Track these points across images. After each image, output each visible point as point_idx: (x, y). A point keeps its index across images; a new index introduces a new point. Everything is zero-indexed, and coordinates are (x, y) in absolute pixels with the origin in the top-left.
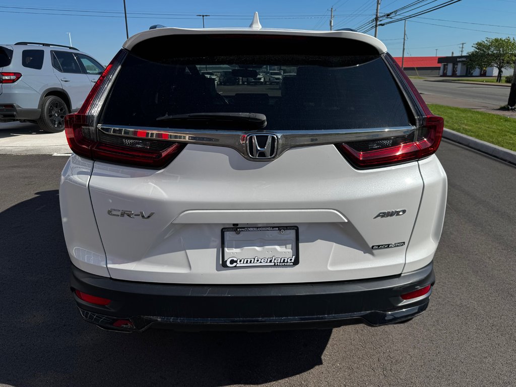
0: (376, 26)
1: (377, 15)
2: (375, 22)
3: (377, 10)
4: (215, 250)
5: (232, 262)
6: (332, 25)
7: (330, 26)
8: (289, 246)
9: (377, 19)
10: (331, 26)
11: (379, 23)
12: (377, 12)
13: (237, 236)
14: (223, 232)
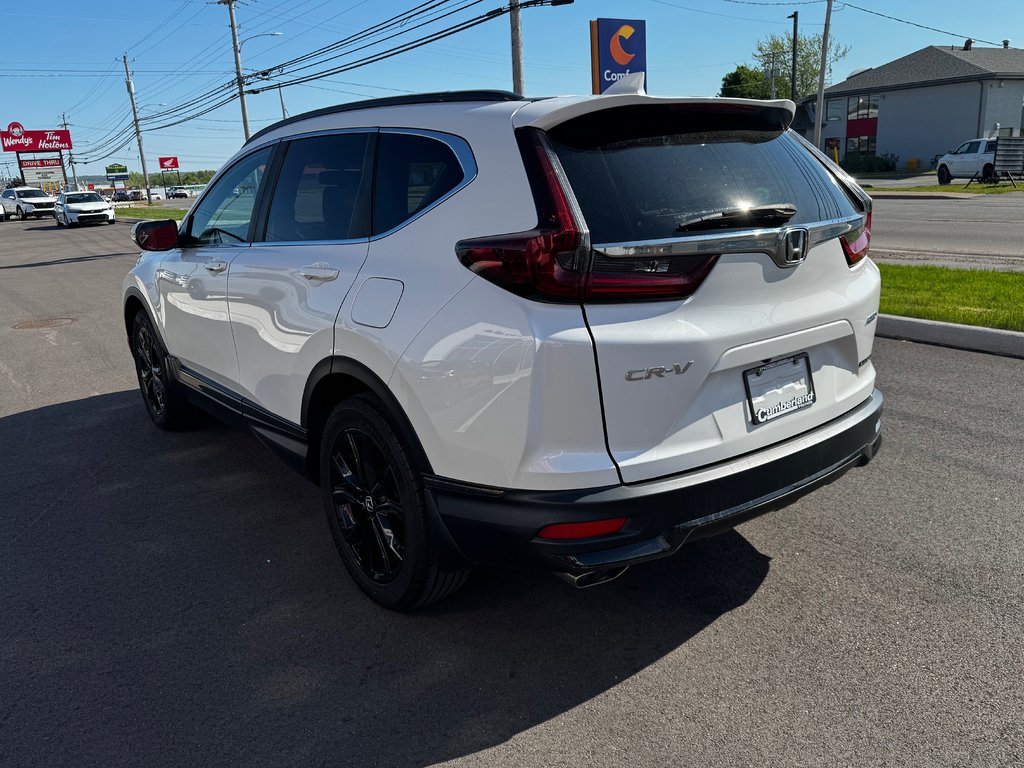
0: (241, 94)
1: (238, 73)
2: (236, 86)
3: (237, 63)
4: (741, 403)
5: (763, 414)
6: (133, 91)
7: (128, 94)
8: (803, 380)
9: (240, 81)
10: (131, 94)
11: (245, 88)
12: (238, 68)
13: (759, 378)
14: (745, 375)
